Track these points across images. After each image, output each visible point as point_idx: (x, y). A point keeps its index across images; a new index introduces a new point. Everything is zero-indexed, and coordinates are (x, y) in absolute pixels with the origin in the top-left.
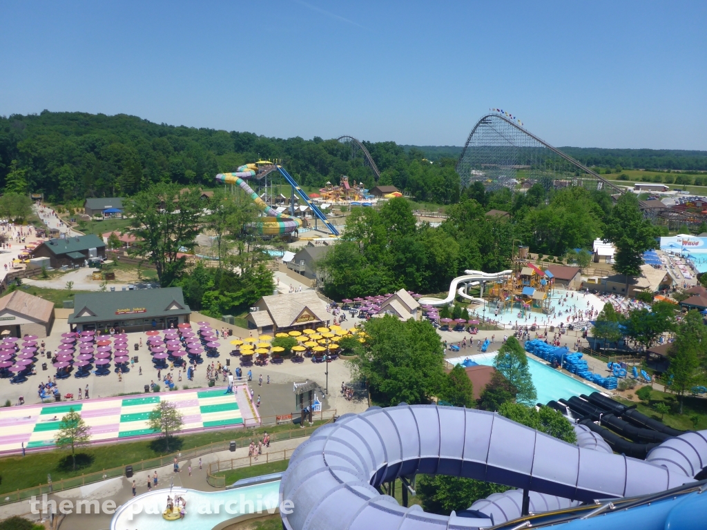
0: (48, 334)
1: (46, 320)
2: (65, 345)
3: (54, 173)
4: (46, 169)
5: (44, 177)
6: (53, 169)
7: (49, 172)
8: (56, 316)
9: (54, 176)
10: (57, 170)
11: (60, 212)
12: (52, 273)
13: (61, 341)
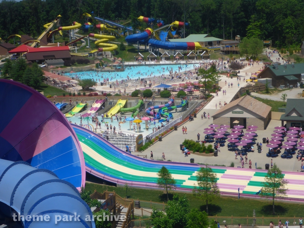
0: (265, 128)
1: (265, 116)
2: (277, 134)
3: (280, 23)
4: (275, 21)
5: (274, 27)
6: (279, 21)
7: (277, 23)
8: (272, 117)
9: (280, 26)
10: (282, 21)
11: (282, 52)
12: (272, 90)
13: (274, 131)
